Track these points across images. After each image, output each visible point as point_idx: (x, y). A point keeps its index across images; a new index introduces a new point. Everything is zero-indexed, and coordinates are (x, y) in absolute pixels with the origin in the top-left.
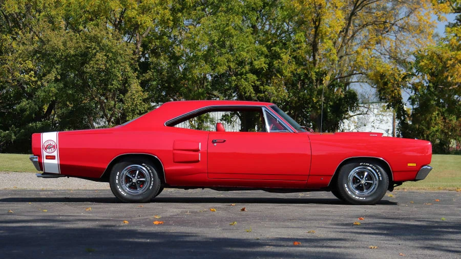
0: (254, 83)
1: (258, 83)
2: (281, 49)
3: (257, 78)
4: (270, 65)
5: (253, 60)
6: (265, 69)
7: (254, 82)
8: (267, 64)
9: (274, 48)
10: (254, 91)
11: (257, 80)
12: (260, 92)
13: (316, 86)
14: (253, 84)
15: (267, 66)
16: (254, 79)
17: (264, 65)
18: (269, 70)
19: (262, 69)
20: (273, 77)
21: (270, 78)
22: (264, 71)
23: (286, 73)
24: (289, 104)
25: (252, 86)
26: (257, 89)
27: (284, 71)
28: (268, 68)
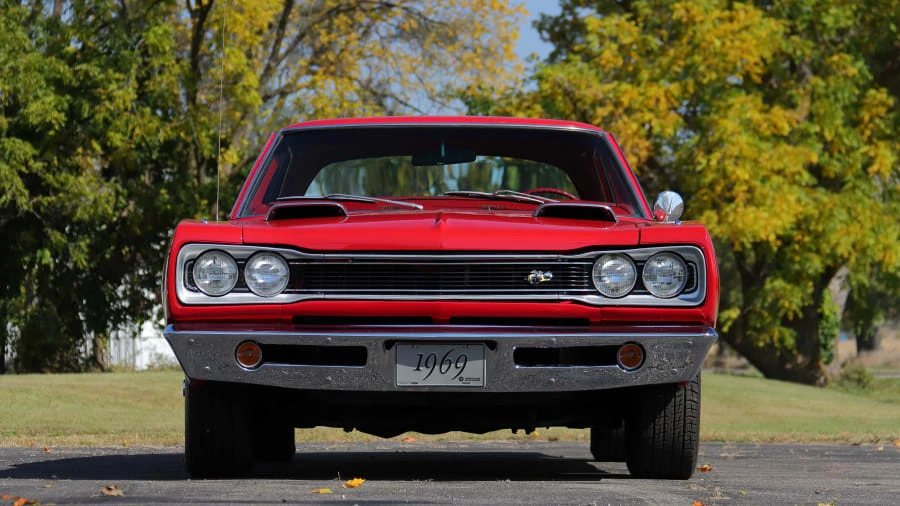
0: (28, 167)
1: (37, 166)
2: (104, 69)
3: (36, 152)
4: (73, 113)
5: (31, 97)
6: (57, 127)
7: (26, 163)
8: (62, 111)
9: (84, 66)
10: (26, 187)
11: (35, 157)
12: (47, 190)
13: (198, 177)
14: (23, 169)
15: (62, 117)
16: (25, 154)
17: (55, 114)
18: (67, 127)
19: (50, 126)
20: (80, 150)
21: (69, 151)
22: (52, 133)
23: (116, 139)
24: (117, 228)
25: (21, 174)
26: (34, 184)
27: (111, 134)
28: (65, 122)
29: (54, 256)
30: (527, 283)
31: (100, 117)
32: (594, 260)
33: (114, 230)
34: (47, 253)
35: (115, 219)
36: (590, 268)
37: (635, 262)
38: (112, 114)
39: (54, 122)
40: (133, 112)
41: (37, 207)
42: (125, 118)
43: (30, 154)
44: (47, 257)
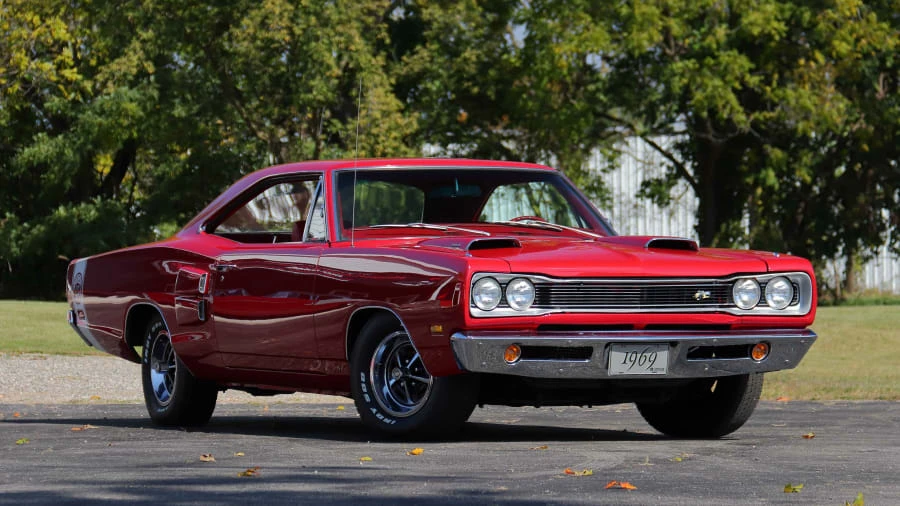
0: (743, 83)
1: (754, 80)
3: (753, 66)
4: (794, 24)
6: (777, 38)
7: (741, 79)
8: (784, 20)
10: (741, 104)
11: (752, 72)
12: (762, 107)
14: (739, 84)
15: (782, 26)
16: (742, 66)
17: (775, 24)
18: (788, 38)
19: (770, 37)
20: (802, 62)
21: (791, 64)
22: (773, 44)
23: (842, 48)
24: (849, 143)
25: (734, 90)
26: (751, 100)
27: (836, 43)
28: (786, 32)
29: (779, 176)
30: (695, 299)
31: (822, 26)
32: (734, 282)
33: (845, 147)
34: (771, 174)
35: (846, 134)
36: (732, 288)
37: (759, 284)
38: (835, 24)
39: (773, 32)
40: (857, 19)
41: (755, 125)
42: (849, 27)
43: (747, 68)
44: (771, 178)
